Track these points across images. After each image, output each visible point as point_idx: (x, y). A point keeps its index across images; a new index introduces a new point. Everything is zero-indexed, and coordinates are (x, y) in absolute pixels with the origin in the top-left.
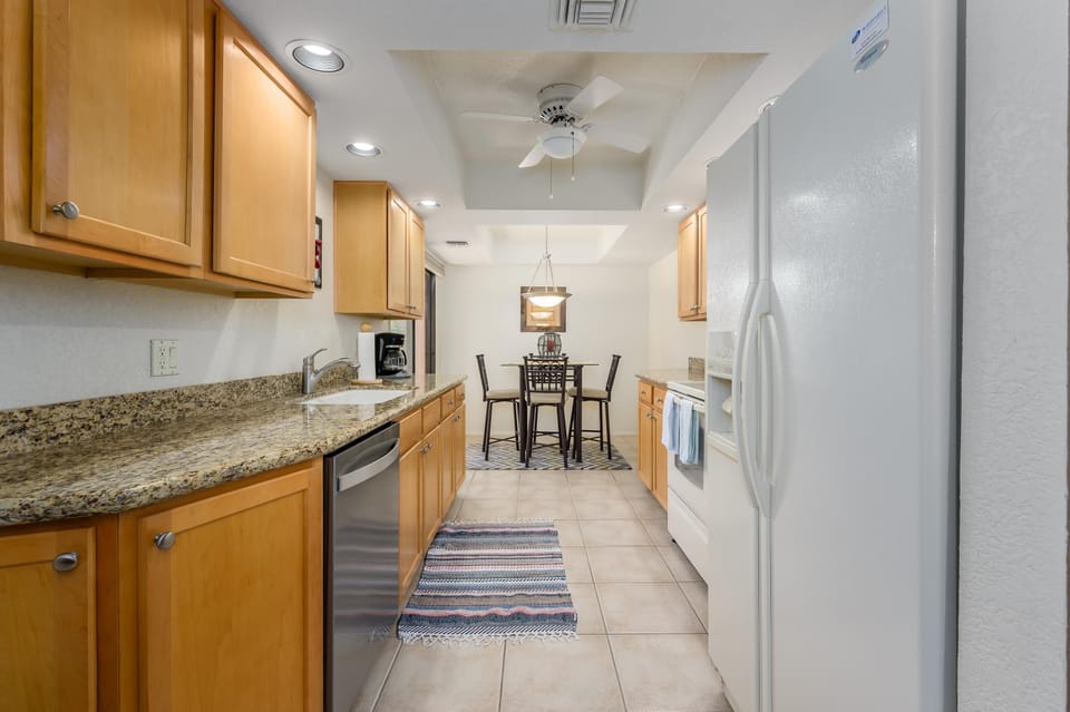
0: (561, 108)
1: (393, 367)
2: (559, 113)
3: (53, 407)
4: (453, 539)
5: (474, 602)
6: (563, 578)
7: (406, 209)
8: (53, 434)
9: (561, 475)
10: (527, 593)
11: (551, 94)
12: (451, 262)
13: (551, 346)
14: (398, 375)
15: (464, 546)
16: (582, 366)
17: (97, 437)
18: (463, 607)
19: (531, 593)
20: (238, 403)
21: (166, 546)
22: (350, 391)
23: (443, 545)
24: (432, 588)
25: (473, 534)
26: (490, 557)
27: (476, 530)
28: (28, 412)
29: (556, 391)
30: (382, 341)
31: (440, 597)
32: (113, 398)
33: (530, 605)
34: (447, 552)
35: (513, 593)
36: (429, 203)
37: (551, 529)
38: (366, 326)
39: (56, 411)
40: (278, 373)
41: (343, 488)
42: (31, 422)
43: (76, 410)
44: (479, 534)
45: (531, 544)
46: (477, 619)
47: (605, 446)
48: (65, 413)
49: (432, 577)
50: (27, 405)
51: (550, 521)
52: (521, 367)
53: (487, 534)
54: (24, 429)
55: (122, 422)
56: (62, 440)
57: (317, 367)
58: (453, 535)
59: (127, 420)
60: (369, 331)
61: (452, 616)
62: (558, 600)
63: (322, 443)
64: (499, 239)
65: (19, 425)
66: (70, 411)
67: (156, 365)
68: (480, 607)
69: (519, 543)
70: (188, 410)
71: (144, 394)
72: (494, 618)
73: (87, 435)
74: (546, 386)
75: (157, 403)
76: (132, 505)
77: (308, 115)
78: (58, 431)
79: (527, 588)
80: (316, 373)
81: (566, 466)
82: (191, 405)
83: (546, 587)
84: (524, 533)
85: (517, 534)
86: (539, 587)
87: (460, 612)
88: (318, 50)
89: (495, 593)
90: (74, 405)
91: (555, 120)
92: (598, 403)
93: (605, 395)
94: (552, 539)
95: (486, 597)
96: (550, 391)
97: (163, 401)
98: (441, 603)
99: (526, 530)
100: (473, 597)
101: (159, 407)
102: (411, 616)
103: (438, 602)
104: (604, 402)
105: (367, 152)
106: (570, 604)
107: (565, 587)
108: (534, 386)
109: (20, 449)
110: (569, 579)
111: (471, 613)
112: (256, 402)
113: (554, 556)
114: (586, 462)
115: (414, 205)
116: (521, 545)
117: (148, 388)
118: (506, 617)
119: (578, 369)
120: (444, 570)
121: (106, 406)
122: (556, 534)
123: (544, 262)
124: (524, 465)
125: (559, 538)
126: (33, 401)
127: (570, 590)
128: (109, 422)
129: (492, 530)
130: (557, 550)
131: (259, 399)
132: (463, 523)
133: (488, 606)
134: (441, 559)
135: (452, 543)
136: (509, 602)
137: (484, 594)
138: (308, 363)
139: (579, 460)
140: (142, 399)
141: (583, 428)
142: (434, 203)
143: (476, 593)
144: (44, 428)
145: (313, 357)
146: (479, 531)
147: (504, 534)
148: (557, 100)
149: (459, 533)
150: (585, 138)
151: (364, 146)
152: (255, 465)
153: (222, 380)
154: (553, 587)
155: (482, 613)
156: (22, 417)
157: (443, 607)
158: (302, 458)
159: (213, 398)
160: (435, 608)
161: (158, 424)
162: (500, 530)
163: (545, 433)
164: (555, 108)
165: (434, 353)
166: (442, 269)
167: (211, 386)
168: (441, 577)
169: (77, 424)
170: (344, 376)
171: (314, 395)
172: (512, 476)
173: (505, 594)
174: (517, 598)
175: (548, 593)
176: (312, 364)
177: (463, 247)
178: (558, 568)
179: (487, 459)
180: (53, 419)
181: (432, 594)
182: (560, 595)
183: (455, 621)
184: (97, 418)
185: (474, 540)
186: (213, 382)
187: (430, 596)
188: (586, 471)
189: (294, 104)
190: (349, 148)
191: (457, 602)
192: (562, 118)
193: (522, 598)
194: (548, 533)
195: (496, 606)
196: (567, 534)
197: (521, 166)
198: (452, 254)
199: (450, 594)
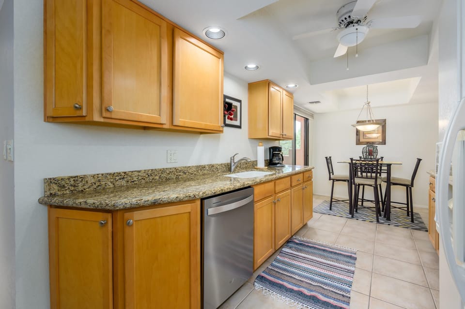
0: (349, 17)
1: (277, 162)
2: (348, 20)
3: (132, 172)
4: (297, 246)
5: (294, 281)
6: (350, 286)
7: (281, 90)
8: (133, 180)
9: (373, 226)
10: (324, 287)
11: (344, 11)
12: (317, 112)
13: (370, 153)
14: (278, 165)
15: (301, 251)
16: (391, 164)
17: (147, 182)
18: (288, 282)
19: (326, 288)
20: (201, 174)
21: (130, 224)
22: (251, 172)
23: (291, 248)
24: (277, 267)
25: (308, 246)
26: (312, 261)
27: (309, 245)
28: (125, 173)
29: (371, 178)
30: (272, 150)
31: (279, 273)
32: (152, 170)
33: (322, 294)
34: (292, 252)
35: (316, 284)
36: (291, 86)
37: (353, 255)
38: (261, 144)
39: (134, 173)
40: (219, 163)
41: (209, 214)
42: (126, 176)
43: (140, 173)
44: (311, 247)
45: (337, 260)
46: (291, 291)
47: (410, 213)
48: (136, 174)
49: (279, 261)
50: (125, 171)
51: (355, 251)
52: (350, 163)
53: (315, 248)
54: (124, 178)
55: (155, 178)
56: (135, 182)
57: (236, 161)
58: (297, 244)
59: (157, 177)
60: (262, 146)
61: (280, 284)
62: (341, 298)
63: (197, 193)
64: (342, 97)
65: (122, 177)
66: (138, 173)
67: (169, 159)
68: (295, 285)
69: (331, 258)
70: (180, 175)
71: (163, 169)
72: (300, 294)
73: (143, 181)
74: (369, 174)
75: (168, 172)
76: (117, 208)
77: (219, 58)
78: (134, 179)
79: (326, 284)
80: (235, 163)
81: (378, 221)
82: (181, 174)
83: (337, 288)
84: (335, 253)
85: (331, 252)
86: (333, 286)
87: (285, 284)
88: (215, 30)
89: (306, 281)
90: (139, 172)
91: (348, 25)
92: (405, 187)
93: (409, 183)
94: (352, 261)
95: (301, 280)
96: (367, 177)
97: (170, 172)
98: (278, 276)
99: (337, 252)
100: (294, 278)
101: (169, 174)
102: (263, 277)
103: (278, 275)
104: (409, 187)
105: (253, 68)
106: (348, 303)
107: (349, 292)
108: (361, 174)
109: (122, 184)
110: (353, 287)
111: (290, 286)
112: (209, 174)
113: (349, 271)
114: (393, 221)
115: (285, 87)
116: (332, 259)
117: (165, 167)
118: (307, 296)
119: (389, 166)
120: (286, 260)
121: (150, 172)
122: (355, 259)
123: (366, 106)
124: (351, 216)
125: (357, 262)
126: (127, 170)
127: (352, 295)
128: (151, 178)
129: (318, 247)
130: (352, 269)
131: (210, 173)
132: (305, 239)
133: (300, 286)
134: (287, 254)
135: (295, 248)
136: (312, 288)
137: (301, 279)
138: (232, 159)
139: (388, 219)
140: (163, 171)
141: (391, 201)
142: (294, 85)
143: (297, 277)
144: (130, 178)
145: (234, 157)
146: (311, 245)
147: (324, 250)
148: (346, 13)
149: (301, 244)
150: (368, 30)
151: (252, 66)
152: (165, 199)
153: (195, 165)
154: (341, 289)
155: (296, 288)
156: (123, 174)
157: (278, 278)
158: (186, 199)
159: (190, 172)
160: (274, 277)
161: (167, 180)
162: (323, 248)
163: (368, 201)
164: (346, 19)
165: (308, 156)
166: (312, 116)
167: (189, 167)
168: (284, 263)
169: (140, 178)
170: (252, 166)
171: (234, 172)
172: (343, 221)
173: (312, 283)
174: (317, 288)
175: (337, 291)
176: (234, 160)
177: (318, 104)
178: (349, 279)
179: (331, 209)
180: (133, 176)
181: (276, 270)
182: (343, 296)
183: (281, 288)
184: (147, 176)
185: (307, 249)
186: (190, 165)
187: (275, 271)
188: (392, 226)
189: (211, 55)
190: (246, 68)
191: (286, 278)
192: (352, 22)
193: (320, 288)
194: (350, 257)
195: (304, 288)
196: (363, 261)
197: (334, 57)
198: (314, 108)
199: (284, 273)
